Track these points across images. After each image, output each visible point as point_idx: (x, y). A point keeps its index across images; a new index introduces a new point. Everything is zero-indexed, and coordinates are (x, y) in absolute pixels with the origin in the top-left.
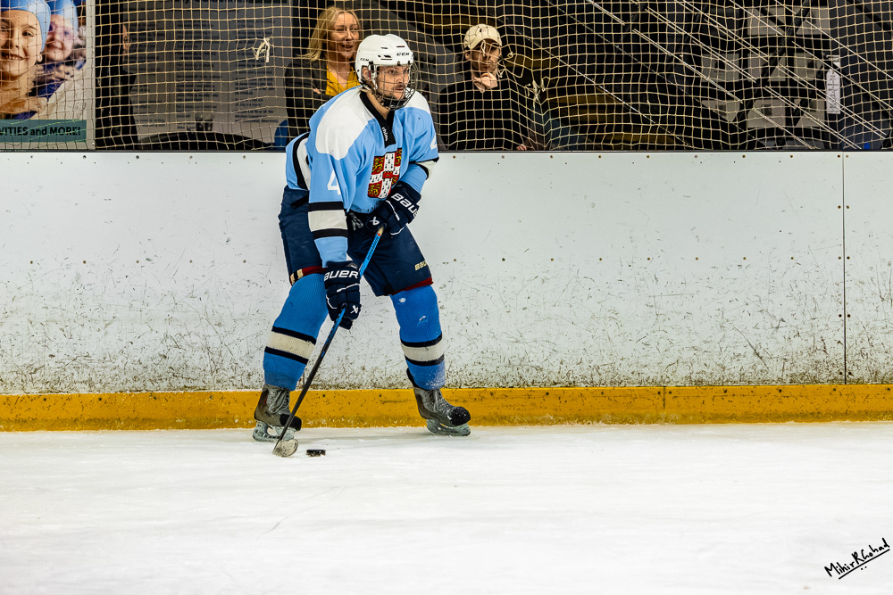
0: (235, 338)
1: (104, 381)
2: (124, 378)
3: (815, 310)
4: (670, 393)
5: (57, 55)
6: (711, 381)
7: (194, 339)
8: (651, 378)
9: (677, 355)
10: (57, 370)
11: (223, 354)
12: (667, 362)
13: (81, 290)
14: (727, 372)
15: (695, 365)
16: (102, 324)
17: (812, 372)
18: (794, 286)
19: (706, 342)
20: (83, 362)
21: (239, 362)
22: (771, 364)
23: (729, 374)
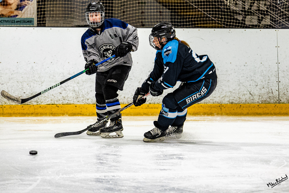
0: (83, 87)
1: (41, 101)
2: (47, 100)
3: (269, 80)
4: (223, 106)
6: (236, 102)
7: (70, 88)
8: (217, 101)
9: (225, 94)
10: (26, 97)
11: (79, 93)
12: (222, 96)
13: (33, 72)
14: (241, 100)
15: (231, 97)
16: (40, 83)
17: (268, 100)
18: (262, 72)
19: (234, 90)
21: (85, 95)
22: (255, 97)
23: (242, 100)
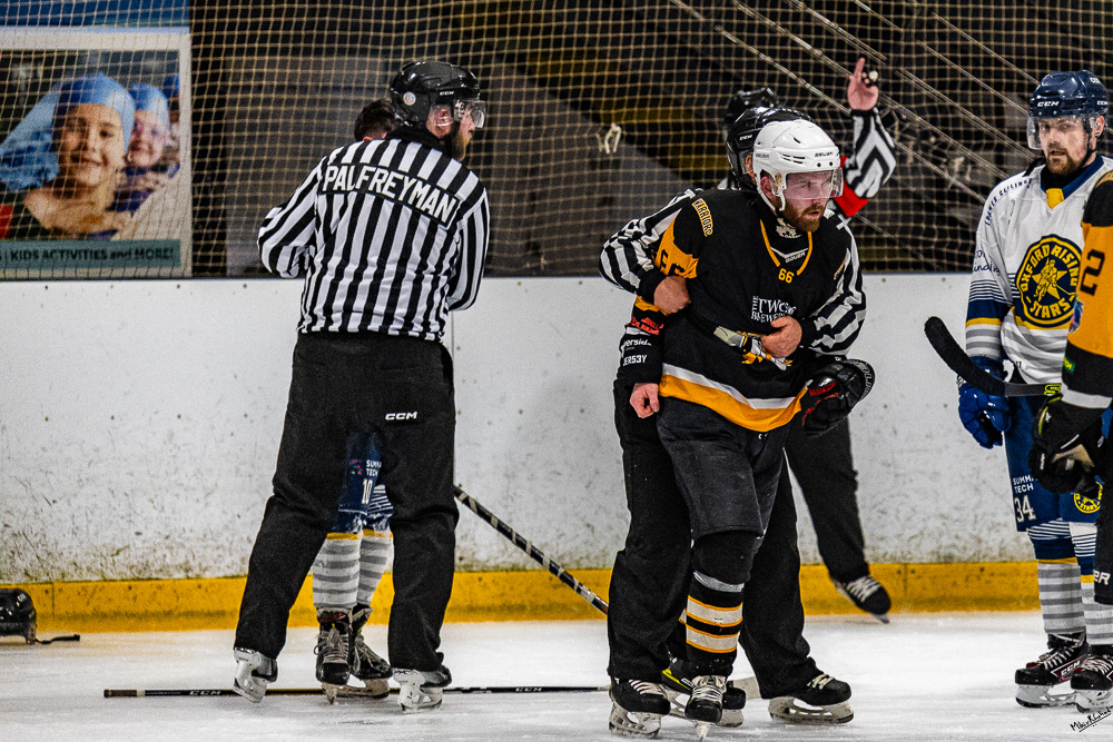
1: (204, 564)
2: (228, 560)
4: (913, 572)
5: (143, 160)
6: (965, 557)
8: (889, 554)
9: (920, 526)
10: (146, 551)
12: (908, 533)
13: (175, 451)
14: (984, 546)
15: (944, 538)
16: (200, 494)
19: (957, 508)
20: (178, 540)
23: (987, 549)
